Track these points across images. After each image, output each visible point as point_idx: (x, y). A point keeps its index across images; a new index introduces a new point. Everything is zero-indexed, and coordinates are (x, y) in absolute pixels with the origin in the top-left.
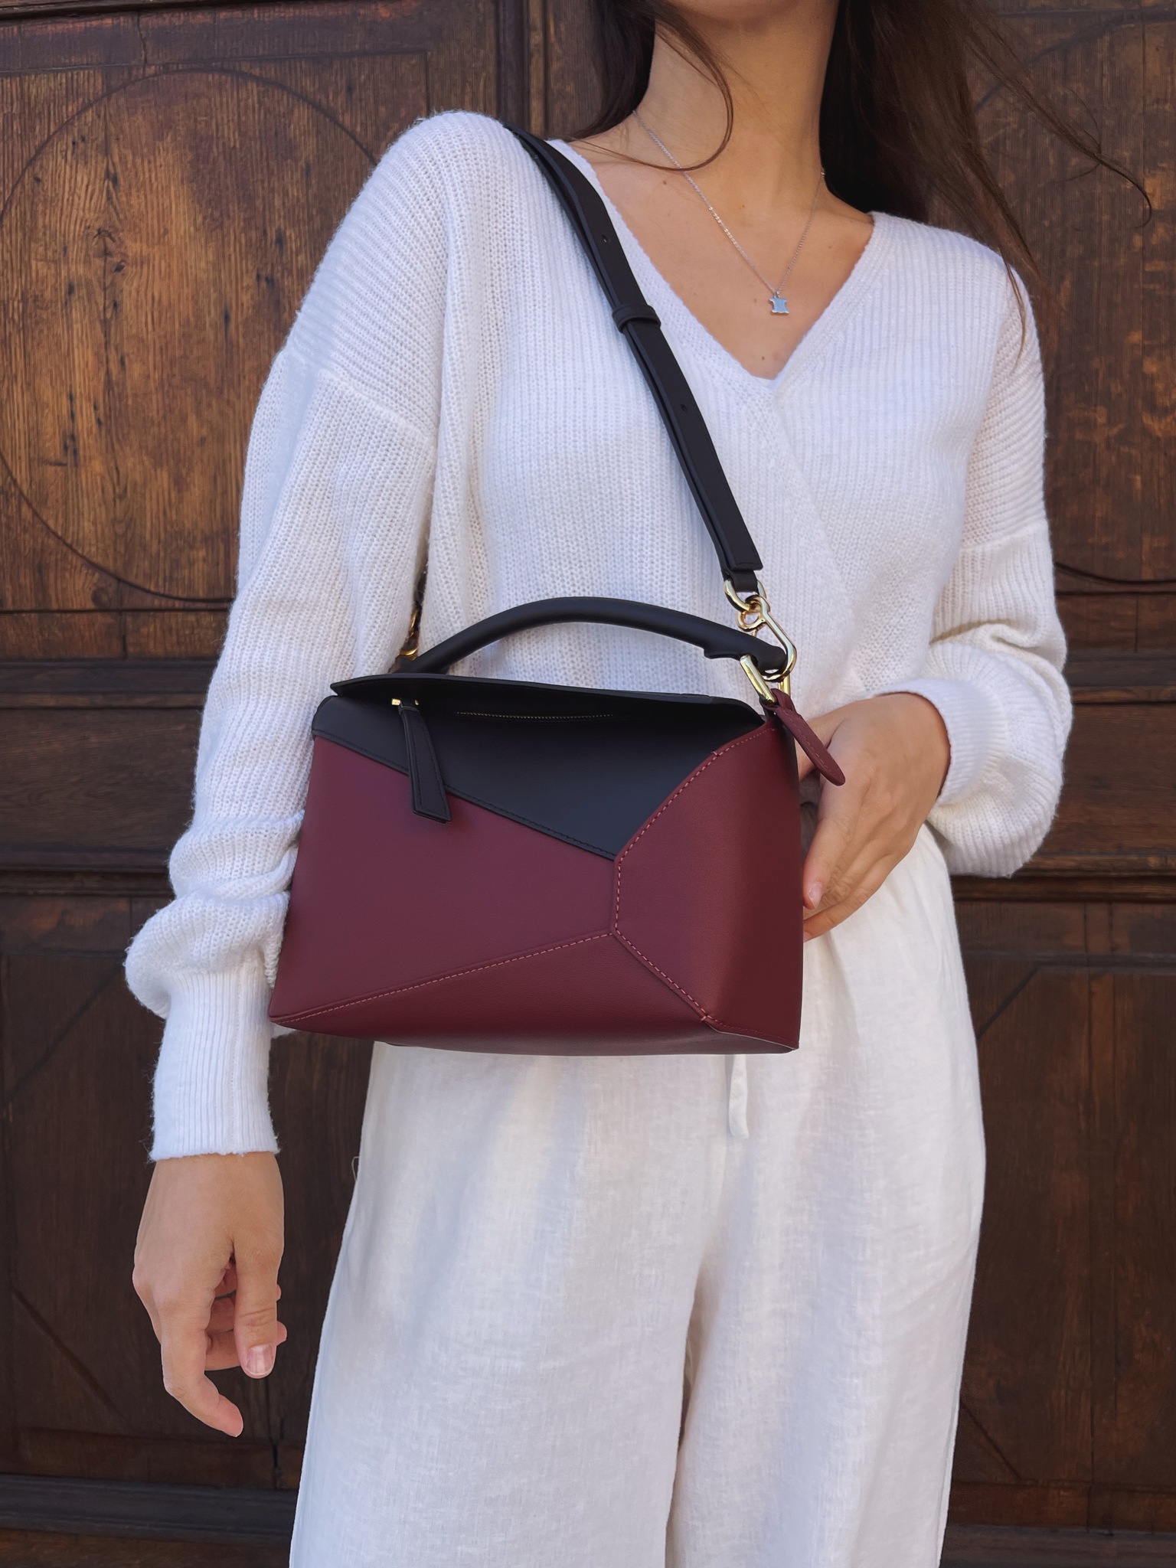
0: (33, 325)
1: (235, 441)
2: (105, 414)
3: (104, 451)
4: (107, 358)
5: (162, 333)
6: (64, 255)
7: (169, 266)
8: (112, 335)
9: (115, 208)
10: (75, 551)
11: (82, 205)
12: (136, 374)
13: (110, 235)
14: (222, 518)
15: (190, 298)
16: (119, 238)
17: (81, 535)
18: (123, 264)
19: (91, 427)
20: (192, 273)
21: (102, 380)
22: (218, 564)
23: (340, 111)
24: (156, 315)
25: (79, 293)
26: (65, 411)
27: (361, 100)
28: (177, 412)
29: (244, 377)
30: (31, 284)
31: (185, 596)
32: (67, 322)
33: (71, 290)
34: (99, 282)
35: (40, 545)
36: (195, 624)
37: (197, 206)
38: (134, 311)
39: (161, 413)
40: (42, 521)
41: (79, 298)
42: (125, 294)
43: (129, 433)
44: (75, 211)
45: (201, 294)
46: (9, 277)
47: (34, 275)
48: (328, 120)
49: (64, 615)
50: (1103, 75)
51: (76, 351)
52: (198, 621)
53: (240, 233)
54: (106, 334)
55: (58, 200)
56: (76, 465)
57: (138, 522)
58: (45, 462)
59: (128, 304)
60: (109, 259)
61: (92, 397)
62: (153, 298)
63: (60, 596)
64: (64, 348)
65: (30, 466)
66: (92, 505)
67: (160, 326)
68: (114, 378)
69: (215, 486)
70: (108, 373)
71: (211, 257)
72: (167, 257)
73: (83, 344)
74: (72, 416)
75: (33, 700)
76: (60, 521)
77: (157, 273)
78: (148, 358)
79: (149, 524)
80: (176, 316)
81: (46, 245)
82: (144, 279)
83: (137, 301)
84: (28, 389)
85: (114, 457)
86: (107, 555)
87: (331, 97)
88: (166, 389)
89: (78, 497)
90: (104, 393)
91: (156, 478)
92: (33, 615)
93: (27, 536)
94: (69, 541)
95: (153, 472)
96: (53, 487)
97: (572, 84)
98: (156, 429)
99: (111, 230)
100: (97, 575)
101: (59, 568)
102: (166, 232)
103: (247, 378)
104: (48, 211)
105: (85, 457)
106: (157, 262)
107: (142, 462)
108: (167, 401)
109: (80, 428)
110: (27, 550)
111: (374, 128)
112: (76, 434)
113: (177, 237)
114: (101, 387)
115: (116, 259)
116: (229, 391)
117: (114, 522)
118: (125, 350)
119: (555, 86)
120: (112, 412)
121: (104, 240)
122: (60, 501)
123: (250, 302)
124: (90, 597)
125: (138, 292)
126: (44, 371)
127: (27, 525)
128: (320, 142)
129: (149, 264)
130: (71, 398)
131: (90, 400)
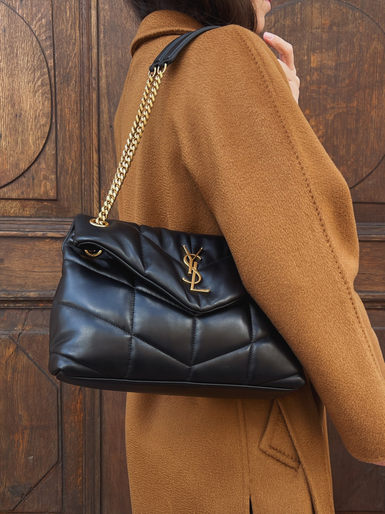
23: (18, 8)
27: (26, 5)
48: (12, 11)
50: (297, 18)
87: (14, 3)
97: (107, 5)
111: (31, 15)
119: (101, 6)
128: (9, 20)
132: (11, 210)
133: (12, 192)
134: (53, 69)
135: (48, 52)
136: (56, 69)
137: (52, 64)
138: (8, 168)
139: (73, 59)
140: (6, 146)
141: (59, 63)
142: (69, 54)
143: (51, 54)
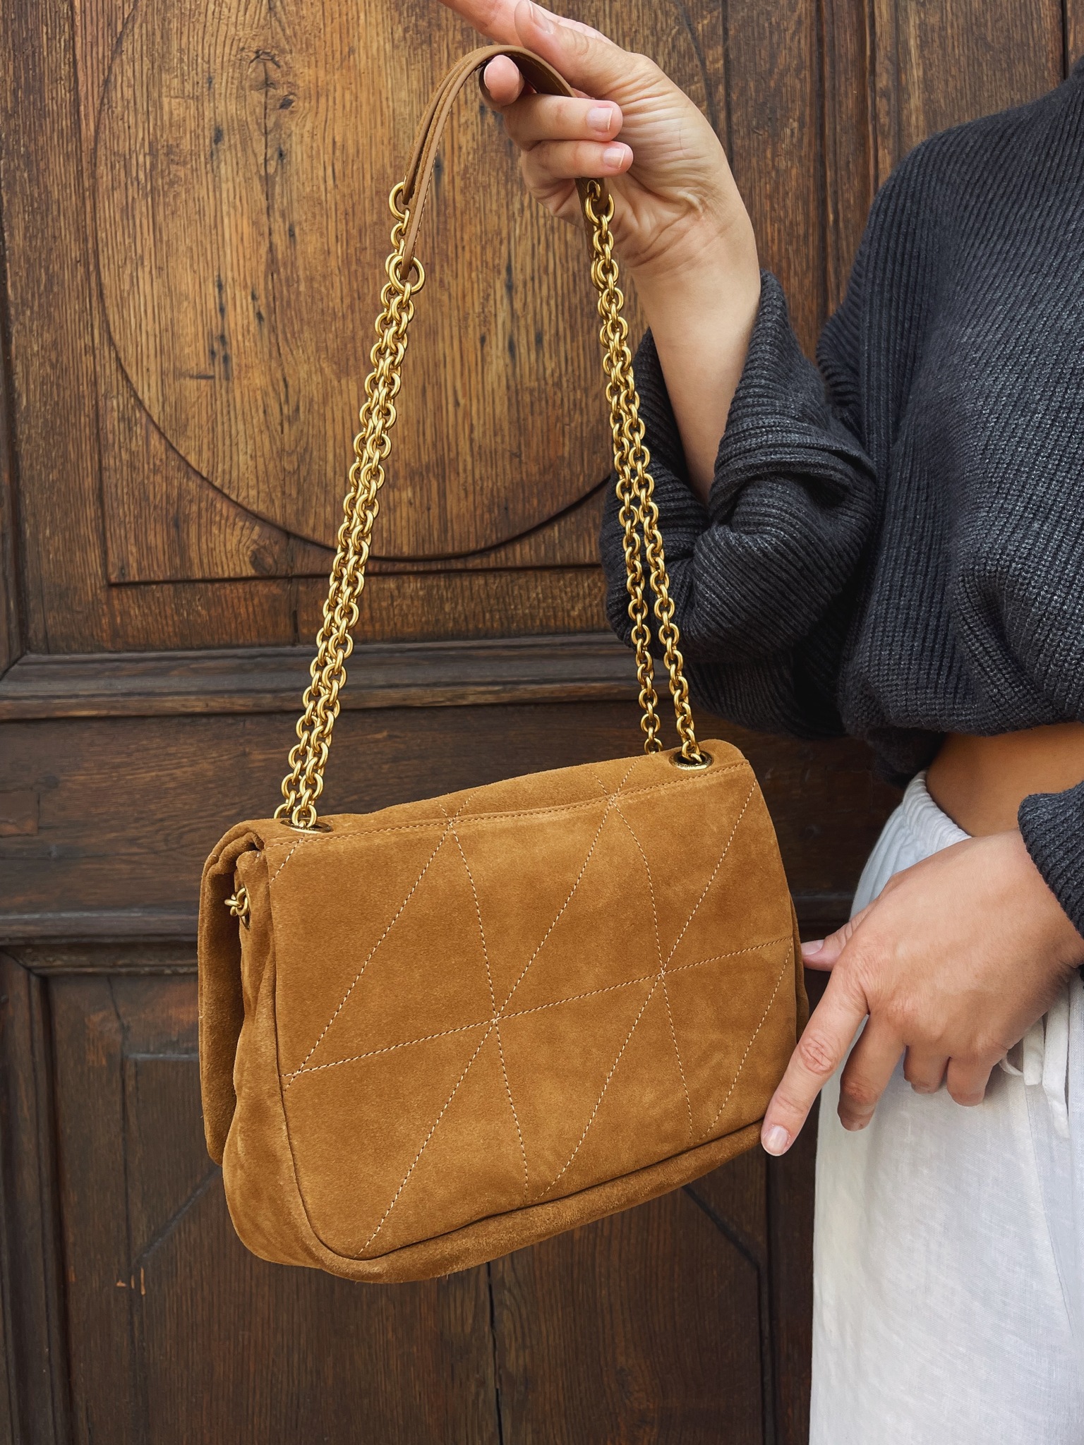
0: (166, 187)
1: (452, 337)
2: (268, 305)
3: (266, 357)
4: (270, 229)
5: (346, 191)
6: (209, 88)
7: (357, 97)
8: (277, 197)
9: (280, 22)
10: (227, 497)
11: (233, 19)
12: (310, 249)
13: (272, 59)
14: (434, 445)
15: (386, 142)
16: (286, 63)
17: (235, 474)
18: (291, 97)
19: (248, 326)
20: (388, 107)
21: (264, 259)
22: (429, 509)
24: (338, 167)
25: (229, 141)
26: (211, 304)
28: (369, 300)
29: (463, 248)
30: (162, 129)
31: (384, 554)
32: (214, 181)
33: (218, 137)
34: (258, 124)
35: (175, 492)
36: (396, 593)
37: (396, 15)
38: (307, 164)
39: (347, 301)
40: (179, 455)
41: (230, 146)
42: (294, 138)
43: (301, 331)
44: (223, 28)
45: (401, 133)
46: (132, 121)
47: (166, 117)
49: (209, 586)
51: (226, 221)
52: (398, 588)
53: (456, 48)
54: (269, 196)
55: (200, 14)
56: (227, 379)
57: (315, 453)
58: (180, 374)
59: (298, 152)
60: (272, 91)
61: (249, 283)
62: (334, 142)
63: (205, 561)
64: (209, 220)
65: (162, 380)
66: (249, 432)
67: (344, 180)
68: (280, 256)
69: (425, 402)
70: (271, 249)
71: (415, 83)
72: (353, 86)
73: (235, 207)
74: (222, 310)
75: (170, 704)
76: (206, 455)
77: (339, 106)
78: (327, 229)
79: (330, 457)
80: (367, 166)
81: (183, 75)
82: (322, 116)
83: (312, 147)
84: (160, 276)
85: (281, 364)
86: (272, 501)
88: (354, 267)
89: (230, 420)
90: (266, 277)
91: (341, 393)
92: (166, 586)
93: (158, 478)
94: (217, 483)
95: (335, 383)
96: (195, 409)
98: (339, 324)
99: (275, 52)
100: (257, 529)
101: (203, 521)
102: (351, 51)
103: (467, 248)
104: (185, 30)
105: (239, 365)
106: (338, 94)
107: (322, 370)
108: (355, 287)
109: (232, 325)
110: (159, 497)
112: (226, 333)
113: (367, 58)
114: (262, 268)
115: (282, 92)
116: (442, 266)
117: (281, 453)
118: (296, 217)
120: (277, 303)
121: (265, 65)
122: (205, 428)
123: (470, 144)
124: (247, 559)
125: (313, 136)
126: (182, 248)
127: (158, 462)
129: (327, 96)
130: (220, 286)
131: (246, 287)
132: (573, 608)
133: (578, 541)
134: (723, 81)
135: (705, 22)
136: (733, 83)
137: (720, 64)
138: (566, 455)
139: (792, 39)
140: (557, 375)
141: (743, 59)
142: (778, 24)
143: (713, 28)
